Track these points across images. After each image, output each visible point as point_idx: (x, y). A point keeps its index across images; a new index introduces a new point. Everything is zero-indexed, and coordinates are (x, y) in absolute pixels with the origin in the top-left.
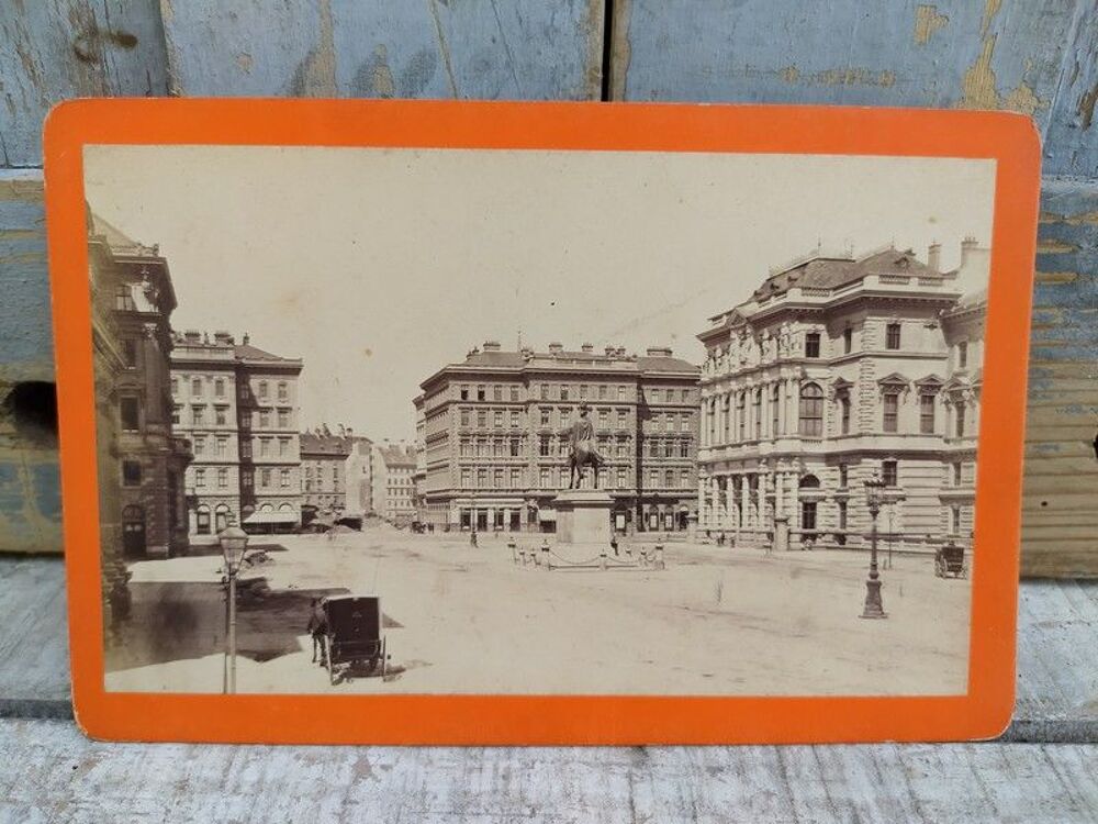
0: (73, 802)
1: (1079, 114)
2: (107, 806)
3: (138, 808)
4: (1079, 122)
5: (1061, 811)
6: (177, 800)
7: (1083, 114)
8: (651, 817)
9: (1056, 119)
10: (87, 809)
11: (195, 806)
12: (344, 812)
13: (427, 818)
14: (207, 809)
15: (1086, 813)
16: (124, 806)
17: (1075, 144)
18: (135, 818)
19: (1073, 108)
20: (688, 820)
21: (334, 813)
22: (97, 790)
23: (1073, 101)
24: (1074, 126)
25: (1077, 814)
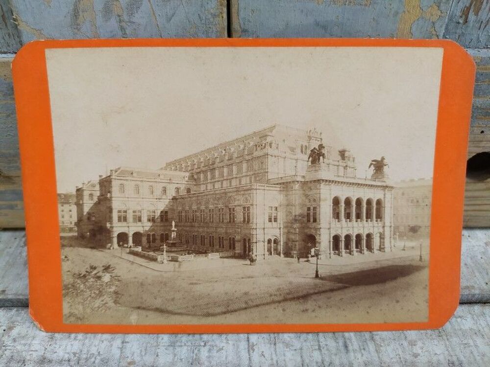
0: (4, 346)
1: (461, 17)
2: (19, 347)
3: (32, 348)
4: (461, 21)
5: (434, 336)
6: (50, 344)
7: (464, 17)
8: (257, 344)
9: (450, 19)
10: (10, 349)
11: (57, 346)
12: (122, 347)
13: (159, 348)
14: (63, 347)
15: (445, 337)
16: (27, 347)
17: (459, 31)
18: (31, 353)
19: (459, 14)
20: (272, 345)
21: (118, 348)
22: (14, 340)
23: (459, 10)
24: (459, 23)
25: (441, 338)
